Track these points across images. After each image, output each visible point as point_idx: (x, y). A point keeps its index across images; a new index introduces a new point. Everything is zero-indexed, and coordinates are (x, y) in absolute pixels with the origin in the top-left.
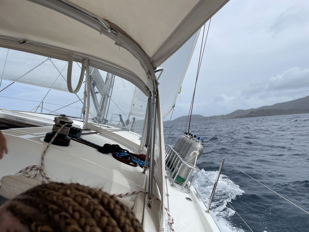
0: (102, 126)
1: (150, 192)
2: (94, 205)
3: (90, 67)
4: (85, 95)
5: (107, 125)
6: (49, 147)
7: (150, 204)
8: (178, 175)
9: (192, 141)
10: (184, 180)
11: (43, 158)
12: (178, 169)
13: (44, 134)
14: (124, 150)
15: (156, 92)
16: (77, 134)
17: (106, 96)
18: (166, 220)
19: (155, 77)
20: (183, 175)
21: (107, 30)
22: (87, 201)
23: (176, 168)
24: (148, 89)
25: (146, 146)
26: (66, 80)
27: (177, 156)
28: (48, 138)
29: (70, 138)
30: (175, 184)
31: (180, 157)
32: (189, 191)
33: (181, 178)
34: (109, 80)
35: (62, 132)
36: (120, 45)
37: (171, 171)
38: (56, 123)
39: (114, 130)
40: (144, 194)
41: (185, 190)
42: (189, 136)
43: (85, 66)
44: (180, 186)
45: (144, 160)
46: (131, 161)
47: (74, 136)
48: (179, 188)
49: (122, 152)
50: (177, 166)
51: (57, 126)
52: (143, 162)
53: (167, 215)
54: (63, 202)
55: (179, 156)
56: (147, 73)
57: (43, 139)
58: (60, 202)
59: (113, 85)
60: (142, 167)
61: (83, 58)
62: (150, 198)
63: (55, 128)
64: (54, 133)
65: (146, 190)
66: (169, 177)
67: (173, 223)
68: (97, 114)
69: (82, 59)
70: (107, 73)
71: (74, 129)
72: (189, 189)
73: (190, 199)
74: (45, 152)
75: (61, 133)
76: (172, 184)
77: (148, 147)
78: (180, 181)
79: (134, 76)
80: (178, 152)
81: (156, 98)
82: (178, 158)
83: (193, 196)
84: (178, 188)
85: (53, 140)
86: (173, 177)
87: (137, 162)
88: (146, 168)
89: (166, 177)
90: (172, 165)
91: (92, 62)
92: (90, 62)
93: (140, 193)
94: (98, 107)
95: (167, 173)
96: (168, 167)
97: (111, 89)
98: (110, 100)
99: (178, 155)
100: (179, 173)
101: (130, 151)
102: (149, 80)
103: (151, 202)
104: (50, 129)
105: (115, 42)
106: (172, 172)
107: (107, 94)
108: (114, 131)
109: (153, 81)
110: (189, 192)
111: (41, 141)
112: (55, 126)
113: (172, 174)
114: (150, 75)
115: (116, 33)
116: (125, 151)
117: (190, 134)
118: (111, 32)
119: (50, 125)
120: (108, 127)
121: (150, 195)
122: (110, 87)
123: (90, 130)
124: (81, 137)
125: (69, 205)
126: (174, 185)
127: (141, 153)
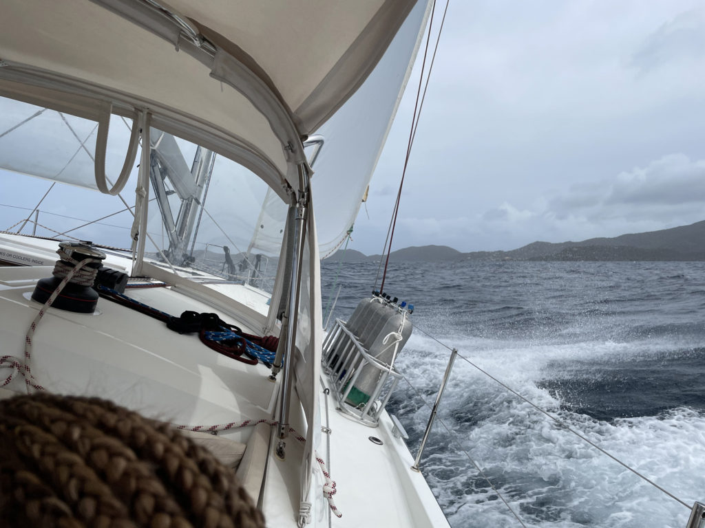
0: (178, 270)
1: (284, 422)
2: (139, 477)
3: (152, 129)
4: (139, 195)
5: (193, 268)
6: (45, 315)
7: (281, 448)
8: (353, 387)
9: (389, 311)
10: (366, 398)
11: (28, 340)
12: (355, 373)
13: (33, 283)
14: (229, 326)
15: (306, 194)
16: (117, 287)
17: (191, 201)
18: (319, 486)
19: (303, 157)
20: (364, 387)
21: (193, 41)
22: (122, 464)
23: (351, 369)
24: (289, 186)
25: (280, 317)
26: (94, 156)
27: (352, 343)
28: (42, 293)
29: (95, 293)
30: (346, 406)
31: (359, 346)
32: (377, 423)
33: (360, 393)
34: (201, 164)
35: (76, 278)
36: (223, 79)
37: (338, 377)
38: (61, 258)
39: (207, 281)
40: (268, 426)
41: (368, 420)
42: (381, 300)
43: (140, 126)
44: (359, 411)
45: (274, 351)
46: (243, 351)
47: (109, 289)
48: (355, 414)
49: (223, 330)
50: (352, 365)
51: (64, 265)
52: (271, 353)
53: (322, 473)
54: (58, 464)
55: (357, 343)
56: (285, 148)
57: (28, 295)
58: (49, 462)
59: (210, 177)
60: (268, 365)
61: (136, 109)
62: (282, 436)
63: (60, 269)
64: (57, 281)
65: (274, 417)
66: (333, 391)
67: (334, 492)
68: (170, 242)
69: (133, 109)
70: (197, 146)
71: (109, 274)
72: (377, 418)
73: (379, 441)
74: (33, 326)
75: (74, 281)
76: (339, 407)
77: (283, 318)
78: (358, 400)
79: (257, 155)
80: (356, 334)
81: (305, 207)
82: (356, 347)
83: (386, 432)
84: (352, 415)
85: (54, 297)
86: (343, 391)
87: (259, 353)
88: (278, 367)
89: (326, 391)
90: (342, 364)
91: (157, 118)
92: (153, 116)
93: (261, 423)
94: (171, 225)
95: (330, 382)
96: (333, 368)
97: (205, 186)
98: (201, 211)
99: (355, 341)
100: (356, 382)
101: (245, 330)
102: (290, 164)
103: (284, 443)
104: (48, 272)
105: (210, 71)
106: (340, 378)
107: (194, 196)
108: (208, 283)
109: (299, 167)
110: (378, 426)
111: (24, 300)
112: (60, 264)
113: (340, 384)
114: (292, 151)
115: (212, 49)
116: (233, 329)
117: (384, 295)
118: (202, 47)
119: (48, 262)
120: (193, 274)
121: (283, 429)
122: (203, 181)
123: (148, 278)
124: (125, 294)
125: (71, 476)
126: (344, 408)
127: (268, 335)
